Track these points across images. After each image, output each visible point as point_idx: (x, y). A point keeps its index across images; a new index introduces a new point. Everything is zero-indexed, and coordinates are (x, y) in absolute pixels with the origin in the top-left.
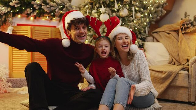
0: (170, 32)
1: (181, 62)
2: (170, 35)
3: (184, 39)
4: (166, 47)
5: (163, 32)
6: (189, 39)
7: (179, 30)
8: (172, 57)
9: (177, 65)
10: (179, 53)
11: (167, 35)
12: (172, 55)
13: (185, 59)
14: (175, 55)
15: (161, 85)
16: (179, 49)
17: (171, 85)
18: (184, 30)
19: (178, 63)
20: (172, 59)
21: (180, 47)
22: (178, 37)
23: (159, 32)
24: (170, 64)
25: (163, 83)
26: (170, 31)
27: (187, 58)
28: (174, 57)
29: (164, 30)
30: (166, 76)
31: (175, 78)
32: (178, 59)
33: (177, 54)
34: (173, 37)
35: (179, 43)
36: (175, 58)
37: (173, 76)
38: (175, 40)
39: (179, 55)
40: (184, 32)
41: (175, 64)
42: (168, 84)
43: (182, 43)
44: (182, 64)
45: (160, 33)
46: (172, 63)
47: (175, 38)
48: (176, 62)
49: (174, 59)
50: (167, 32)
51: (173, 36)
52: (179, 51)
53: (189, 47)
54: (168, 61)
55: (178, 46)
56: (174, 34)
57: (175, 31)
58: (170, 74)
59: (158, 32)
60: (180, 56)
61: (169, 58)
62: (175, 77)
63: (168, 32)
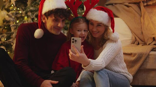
0: (130, 5)
1: (146, 41)
2: (130, 8)
3: (146, 13)
4: (126, 24)
5: (121, 4)
6: (151, 12)
7: (140, 2)
8: (135, 35)
9: (142, 45)
10: (143, 30)
11: (126, 8)
12: (134, 33)
13: (151, 38)
14: (138, 32)
15: (130, 69)
16: (142, 26)
17: (142, 68)
18: (145, 2)
19: (142, 42)
20: (136, 38)
21: (144, 23)
22: (140, 11)
23: (116, 4)
24: (134, 44)
25: (132, 67)
26: (129, 3)
27: (153, 36)
28: (137, 35)
29: (121, 2)
30: (136, 58)
31: (146, 61)
32: (142, 38)
33: (140, 32)
34: (134, 11)
35: (142, 19)
36: (139, 36)
37: (143, 58)
38: (137, 15)
39: (143, 32)
40: (145, 4)
41: (139, 44)
42: (138, 67)
43: (145, 19)
44: (148, 44)
45: (118, 6)
46: (136, 43)
47: (136, 12)
48: (140, 41)
49: (137, 38)
50: (125, 4)
51: (134, 9)
52: (142, 27)
53: (152, 22)
54: (131, 41)
55: (141, 22)
56: (135, 7)
57: (135, 3)
58: (140, 56)
59: (114, 4)
60: (144, 35)
61: (132, 37)
62: (146, 59)
63: (127, 4)
